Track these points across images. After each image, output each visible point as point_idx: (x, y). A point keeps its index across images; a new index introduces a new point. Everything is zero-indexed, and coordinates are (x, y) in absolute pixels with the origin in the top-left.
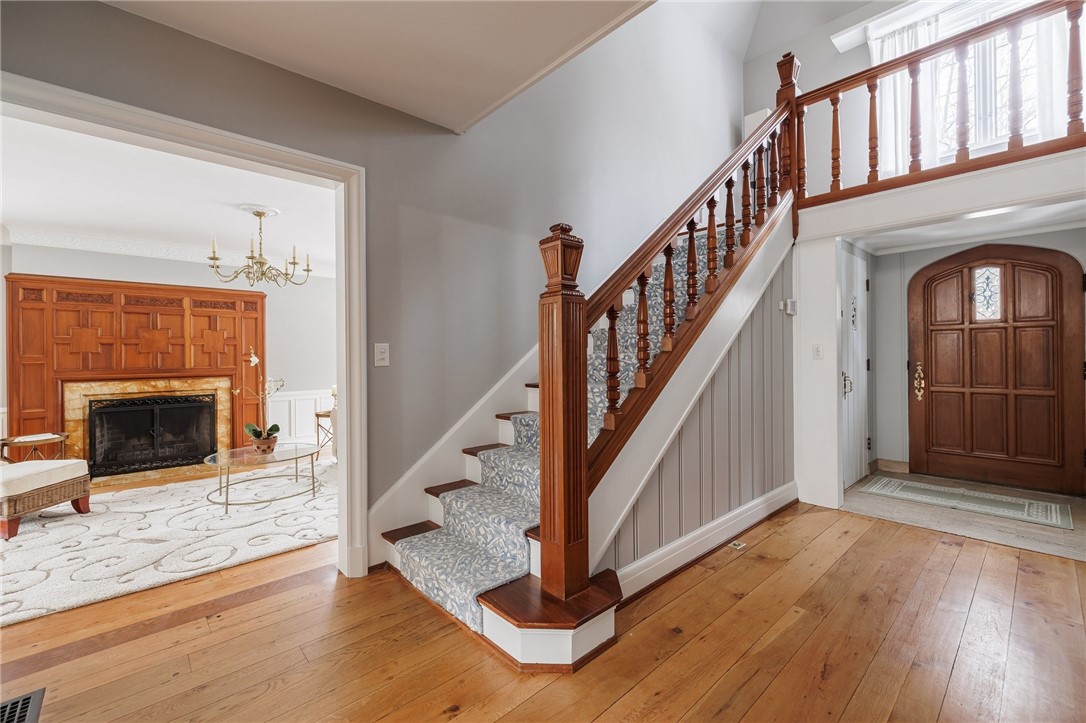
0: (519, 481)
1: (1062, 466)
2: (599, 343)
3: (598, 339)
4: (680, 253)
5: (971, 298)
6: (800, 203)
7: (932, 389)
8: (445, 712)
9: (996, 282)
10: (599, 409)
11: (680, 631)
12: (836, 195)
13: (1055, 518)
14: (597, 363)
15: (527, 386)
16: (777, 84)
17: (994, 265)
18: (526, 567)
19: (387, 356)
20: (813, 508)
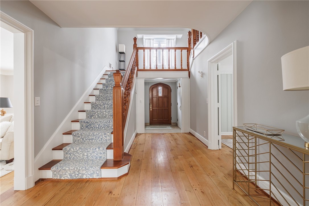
0: (91, 138)
1: (169, 120)
2: (97, 98)
3: (97, 97)
4: (112, 76)
5: (158, 92)
6: (138, 70)
7: (153, 108)
8: (109, 194)
9: (161, 89)
10: (107, 116)
11: (139, 160)
12: (144, 70)
13: (170, 128)
14: (101, 104)
15: (79, 111)
16: (133, 43)
17: (161, 86)
18: (105, 158)
19: (39, 102)
20: (140, 134)
